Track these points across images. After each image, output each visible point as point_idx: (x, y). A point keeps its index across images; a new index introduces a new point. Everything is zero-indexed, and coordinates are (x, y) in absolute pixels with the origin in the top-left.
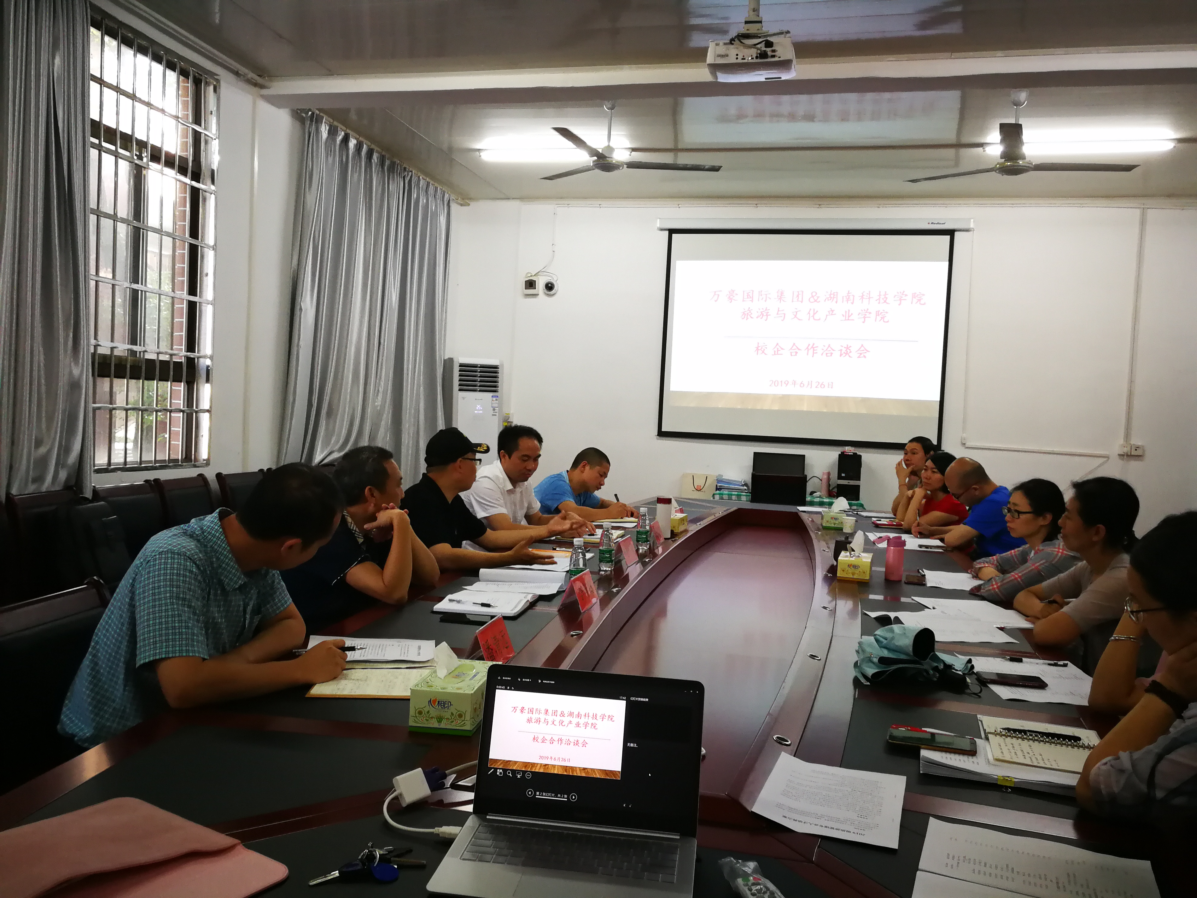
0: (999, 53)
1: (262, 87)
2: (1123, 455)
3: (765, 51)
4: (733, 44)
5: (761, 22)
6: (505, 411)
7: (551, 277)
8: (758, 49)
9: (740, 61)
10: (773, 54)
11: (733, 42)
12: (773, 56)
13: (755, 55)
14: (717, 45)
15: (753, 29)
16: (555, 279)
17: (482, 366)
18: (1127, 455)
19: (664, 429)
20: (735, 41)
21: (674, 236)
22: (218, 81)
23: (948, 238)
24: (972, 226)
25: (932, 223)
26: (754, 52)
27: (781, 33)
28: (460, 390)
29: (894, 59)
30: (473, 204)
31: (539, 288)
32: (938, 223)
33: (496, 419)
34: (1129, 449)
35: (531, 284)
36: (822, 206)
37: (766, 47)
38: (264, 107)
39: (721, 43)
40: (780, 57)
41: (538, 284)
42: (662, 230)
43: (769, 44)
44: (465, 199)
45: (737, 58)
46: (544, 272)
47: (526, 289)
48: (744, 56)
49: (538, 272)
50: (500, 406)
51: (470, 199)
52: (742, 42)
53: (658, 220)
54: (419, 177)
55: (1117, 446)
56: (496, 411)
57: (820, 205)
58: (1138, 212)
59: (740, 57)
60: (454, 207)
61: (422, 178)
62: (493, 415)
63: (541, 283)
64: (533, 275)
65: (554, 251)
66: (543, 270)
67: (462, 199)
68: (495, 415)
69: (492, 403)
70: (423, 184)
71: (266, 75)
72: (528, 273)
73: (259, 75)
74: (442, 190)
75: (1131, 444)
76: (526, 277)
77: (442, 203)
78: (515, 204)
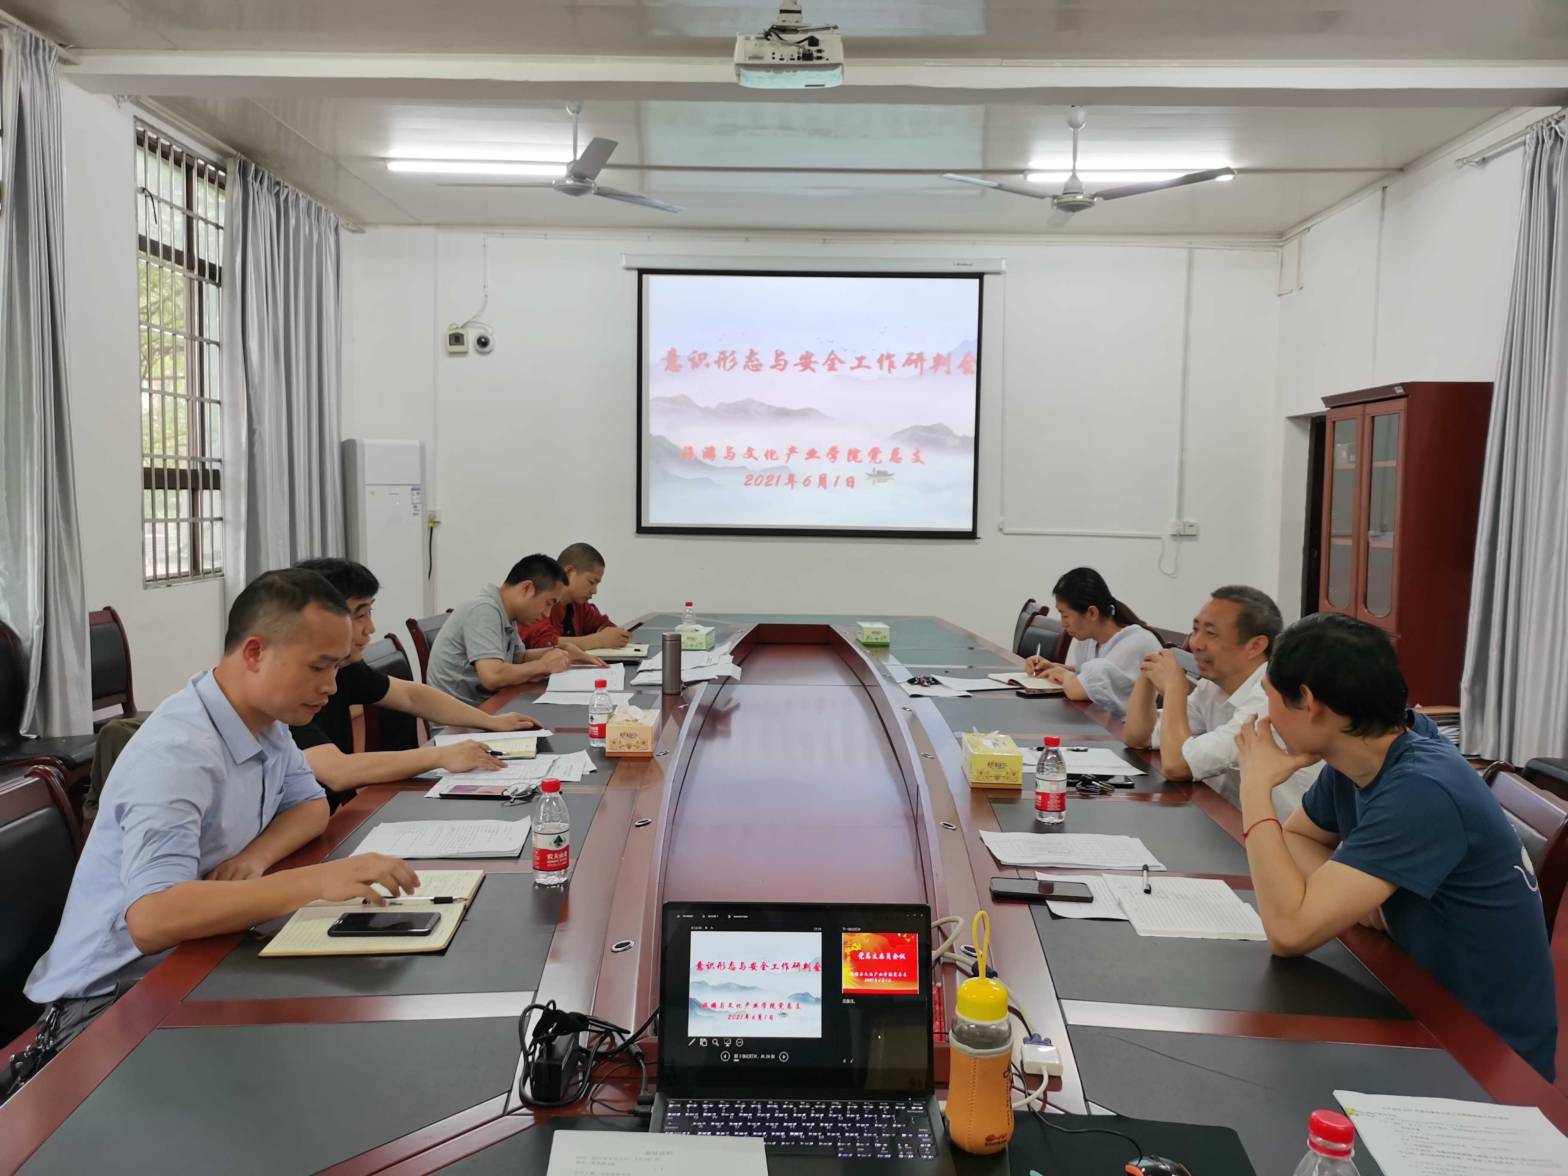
0: (1058, 62)
2: (1175, 535)
3: (809, 50)
4: (769, 40)
5: (799, 12)
6: (430, 507)
7: (486, 330)
8: (800, 47)
9: (777, 61)
10: (819, 55)
11: (769, 37)
12: (820, 58)
13: (797, 55)
14: (747, 39)
15: (790, 20)
16: (490, 331)
18: (1181, 535)
19: (644, 524)
20: (771, 35)
21: (644, 276)
23: (976, 282)
24: (1003, 267)
25: (958, 264)
26: (795, 51)
27: (828, 28)
29: (935, 64)
30: (369, 231)
31: (468, 344)
32: (965, 265)
33: (418, 519)
34: (1182, 527)
35: (457, 339)
36: (826, 241)
37: (810, 45)
39: (753, 37)
40: (827, 60)
41: (467, 338)
42: (628, 269)
43: (813, 42)
44: (359, 225)
45: (774, 58)
46: (475, 322)
47: (450, 344)
48: (782, 56)
49: (467, 323)
50: (424, 502)
51: (366, 224)
52: (781, 39)
53: (624, 257)
54: (297, 195)
55: (1170, 526)
56: (418, 508)
57: (824, 240)
58: (1184, 253)
59: (777, 56)
60: (343, 233)
61: (303, 196)
62: (414, 514)
63: (471, 338)
64: (460, 326)
65: (486, 296)
66: (474, 320)
67: (355, 224)
68: (417, 514)
69: (412, 499)
70: (303, 204)
71: (72, 46)
72: (452, 324)
73: (61, 45)
74: (326, 211)
75: (1184, 523)
76: (450, 329)
77: (328, 229)
78: (429, 232)
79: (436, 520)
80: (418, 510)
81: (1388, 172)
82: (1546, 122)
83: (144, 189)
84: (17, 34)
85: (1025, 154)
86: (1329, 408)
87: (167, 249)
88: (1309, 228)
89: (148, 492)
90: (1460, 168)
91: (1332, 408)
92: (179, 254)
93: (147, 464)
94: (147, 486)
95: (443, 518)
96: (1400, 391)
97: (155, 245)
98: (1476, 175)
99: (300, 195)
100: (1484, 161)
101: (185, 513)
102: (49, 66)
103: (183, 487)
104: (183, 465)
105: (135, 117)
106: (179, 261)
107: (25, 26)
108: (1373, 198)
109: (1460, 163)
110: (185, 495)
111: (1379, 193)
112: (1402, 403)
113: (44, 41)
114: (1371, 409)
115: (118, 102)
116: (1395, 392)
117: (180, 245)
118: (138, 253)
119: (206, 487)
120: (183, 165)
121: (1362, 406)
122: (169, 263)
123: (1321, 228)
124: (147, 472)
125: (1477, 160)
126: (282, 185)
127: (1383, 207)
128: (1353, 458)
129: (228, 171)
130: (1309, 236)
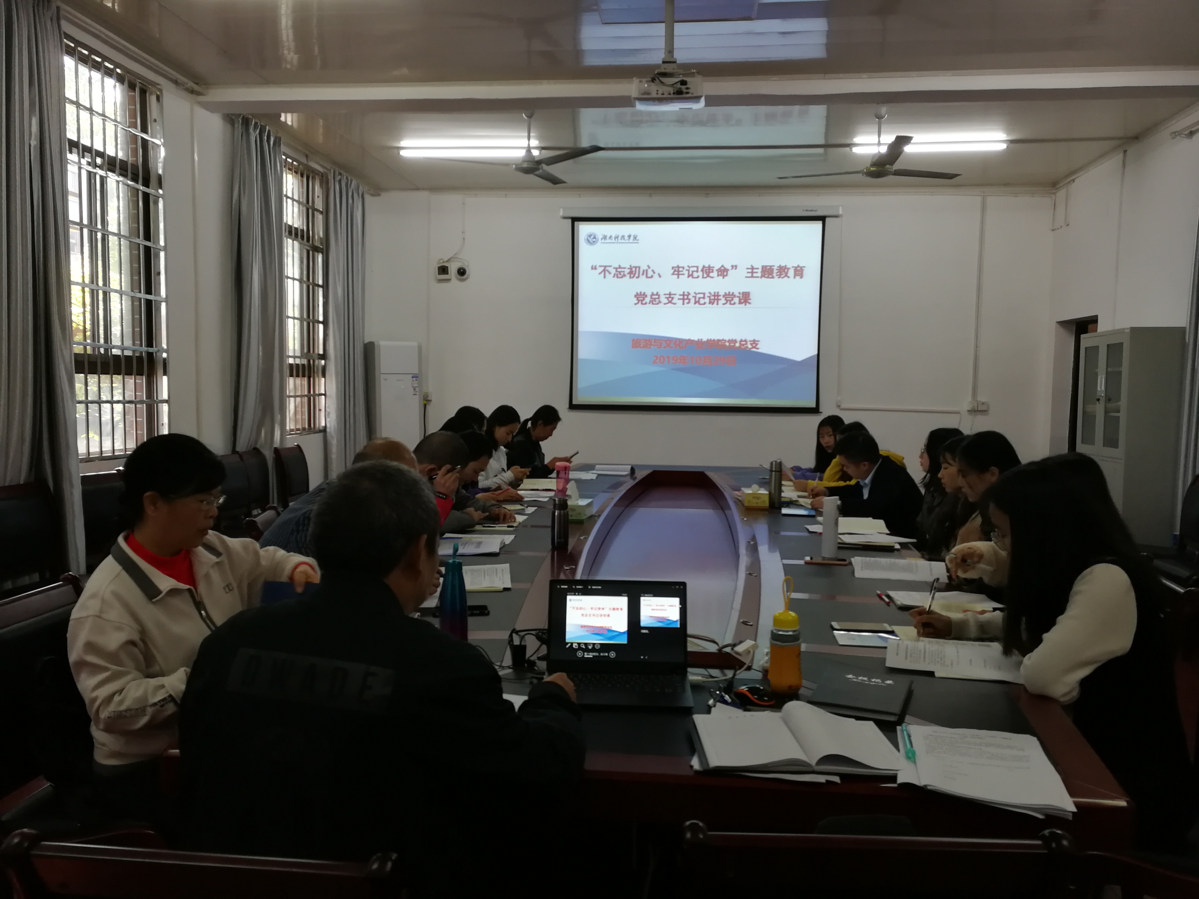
1: (199, 94)
2: (972, 411)
3: (680, 88)
4: (653, 82)
5: (675, 63)
6: (425, 390)
7: (462, 263)
8: (674, 87)
9: (660, 96)
10: (687, 91)
12: (687, 93)
13: (673, 92)
14: (641, 82)
15: (669, 68)
16: (466, 264)
18: (975, 411)
19: (574, 402)
21: (576, 223)
22: (161, 90)
23: (820, 223)
24: (841, 212)
25: (806, 210)
26: (671, 90)
29: (777, 79)
30: (384, 195)
31: (451, 274)
33: (417, 397)
34: (976, 405)
35: (443, 270)
37: (681, 85)
38: (201, 113)
39: (644, 81)
40: (692, 94)
41: (451, 269)
42: (565, 218)
43: (683, 83)
44: (377, 190)
45: (657, 94)
46: (456, 258)
47: (439, 274)
48: (663, 92)
49: (450, 259)
50: (420, 386)
51: (382, 190)
52: (662, 81)
53: (561, 210)
55: (966, 403)
56: (416, 390)
58: (979, 199)
59: (660, 92)
60: (367, 197)
62: (414, 394)
63: (453, 269)
64: (446, 260)
65: (464, 238)
66: (455, 256)
67: (374, 190)
68: (416, 394)
69: (412, 384)
71: (202, 83)
72: (441, 259)
74: (356, 182)
75: (978, 402)
76: (439, 263)
77: (357, 196)
78: (425, 195)
79: (428, 398)
80: (416, 392)
81: (1126, 140)
85: (851, 133)
88: (1073, 181)
90: (1173, 138)
95: (433, 397)
98: (1184, 144)
100: (1191, 134)
108: (1117, 158)
109: (1174, 135)
111: (1122, 154)
123: (1084, 180)
125: (1186, 133)
127: (1124, 165)
130: (1074, 186)
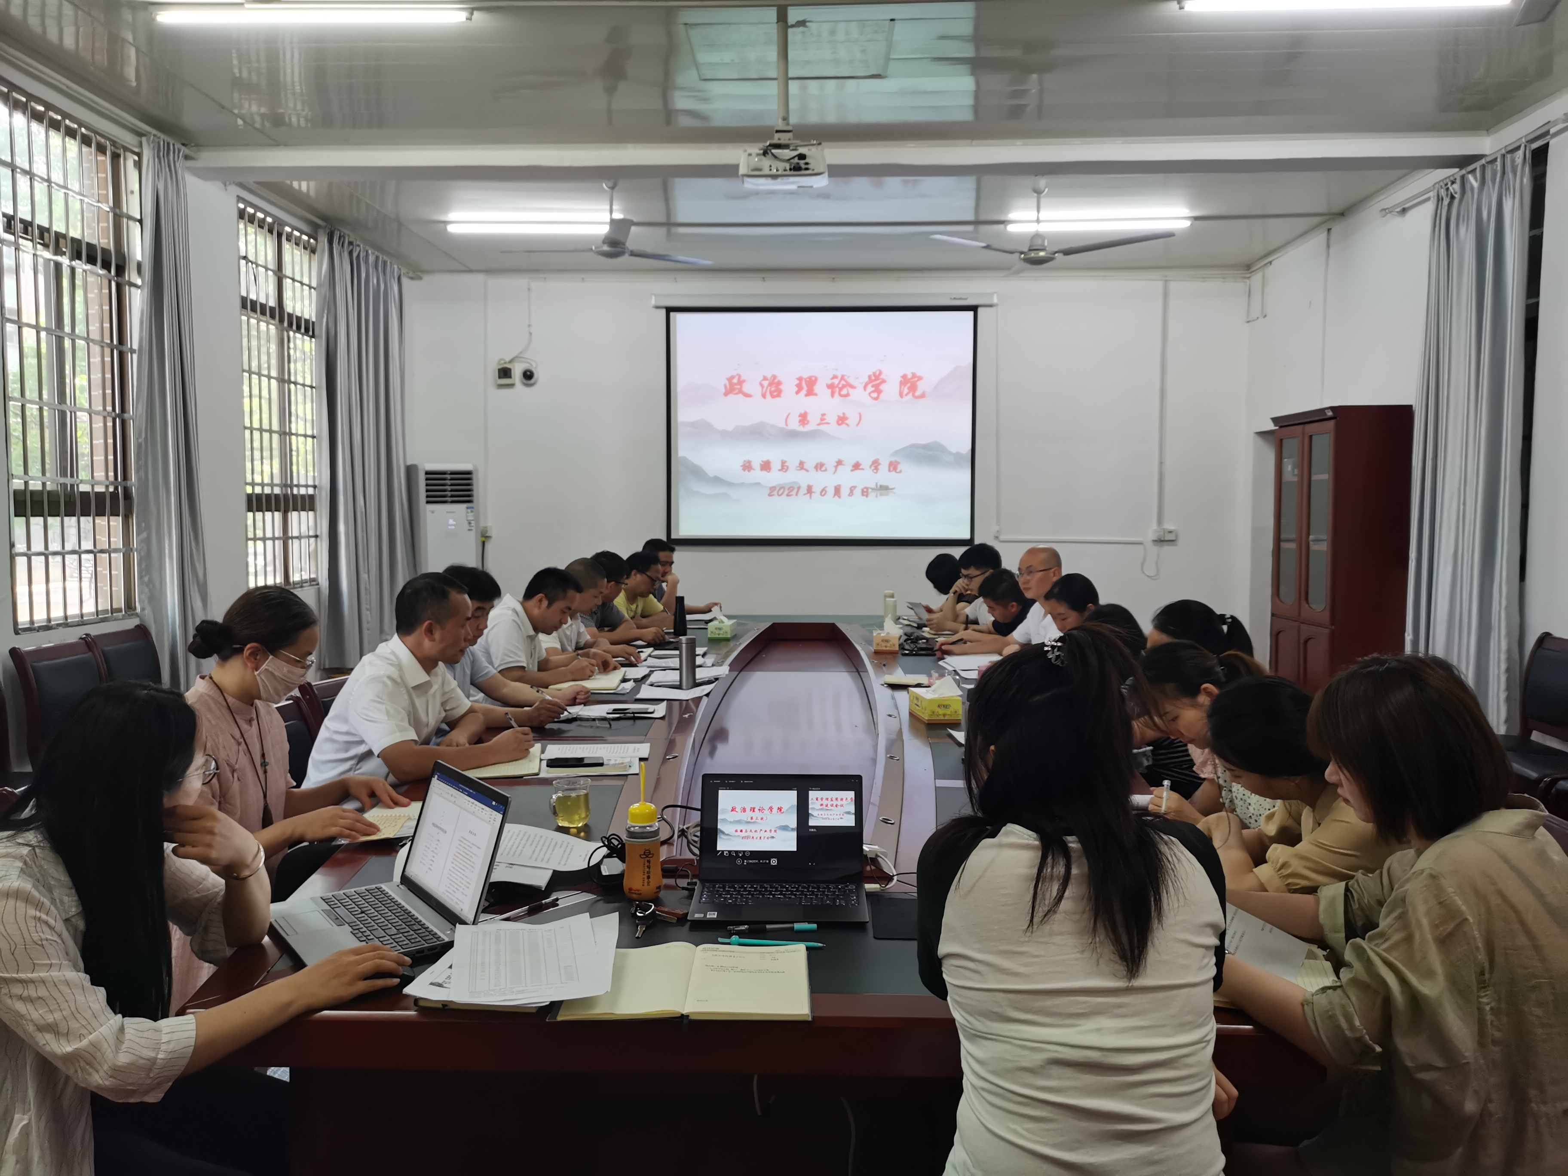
1: (188, 158)
2: (1156, 541)
3: (798, 163)
4: (765, 155)
5: (791, 131)
6: (482, 524)
7: (529, 363)
8: (791, 161)
10: (807, 166)
12: (807, 169)
13: (789, 168)
14: (750, 155)
15: (784, 138)
16: (534, 365)
17: (452, 473)
18: (1161, 541)
20: (766, 151)
21: (672, 314)
23: (971, 313)
24: (995, 301)
25: (954, 299)
28: (428, 502)
30: (427, 278)
31: (514, 378)
32: (960, 299)
33: (473, 533)
34: (1162, 533)
35: (505, 373)
37: (799, 159)
39: (754, 154)
40: (813, 170)
41: (514, 372)
42: (658, 307)
43: (802, 156)
44: (417, 273)
45: (770, 170)
46: (521, 358)
47: (500, 378)
48: (777, 168)
49: (513, 359)
50: (477, 519)
51: (424, 272)
52: (774, 153)
53: (653, 297)
54: (367, 252)
55: (1151, 532)
56: (472, 524)
58: (1160, 285)
59: (773, 169)
60: (405, 281)
61: (372, 253)
62: (469, 530)
63: (517, 371)
64: (508, 360)
65: (530, 334)
67: (414, 272)
68: (472, 530)
69: (467, 516)
70: (371, 259)
71: (193, 144)
72: (501, 359)
73: (183, 145)
74: (391, 263)
75: (1164, 529)
76: (499, 364)
77: (392, 280)
78: (479, 278)
79: (487, 535)
80: (472, 527)
81: (1330, 217)
82: (1445, 182)
83: (245, 258)
84: (153, 140)
85: (1005, 209)
86: (1277, 428)
87: (263, 307)
88: (1271, 263)
89: (250, 514)
90: (1384, 216)
91: (1281, 427)
92: (272, 309)
93: (249, 490)
94: (250, 509)
95: (493, 533)
96: (1330, 413)
97: (254, 303)
98: (1398, 222)
99: (370, 252)
100: (1404, 211)
101: (278, 533)
102: (177, 165)
103: (278, 510)
104: (277, 491)
105: (238, 196)
106: (273, 316)
107: (159, 134)
108: (1320, 237)
109: (1384, 212)
110: (278, 515)
111: (1326, 233)
112: (1332, 423)
113: (174, 145)
114: (1310, 428)
115: (225, 185)
116: (1326, 414)
117: (272, 303)
118: (241, 311)
119: (294, 510)
120: (275, 233)
121: (1300, 427)
122: (264, 318)
123: (1283, 262)
124: (249, 497)
125: (1398, 210)
126: (354, 244)
127: (1328, 246)
128: (1296, 471)
129: (319, 240)
130: (1270, 270)
